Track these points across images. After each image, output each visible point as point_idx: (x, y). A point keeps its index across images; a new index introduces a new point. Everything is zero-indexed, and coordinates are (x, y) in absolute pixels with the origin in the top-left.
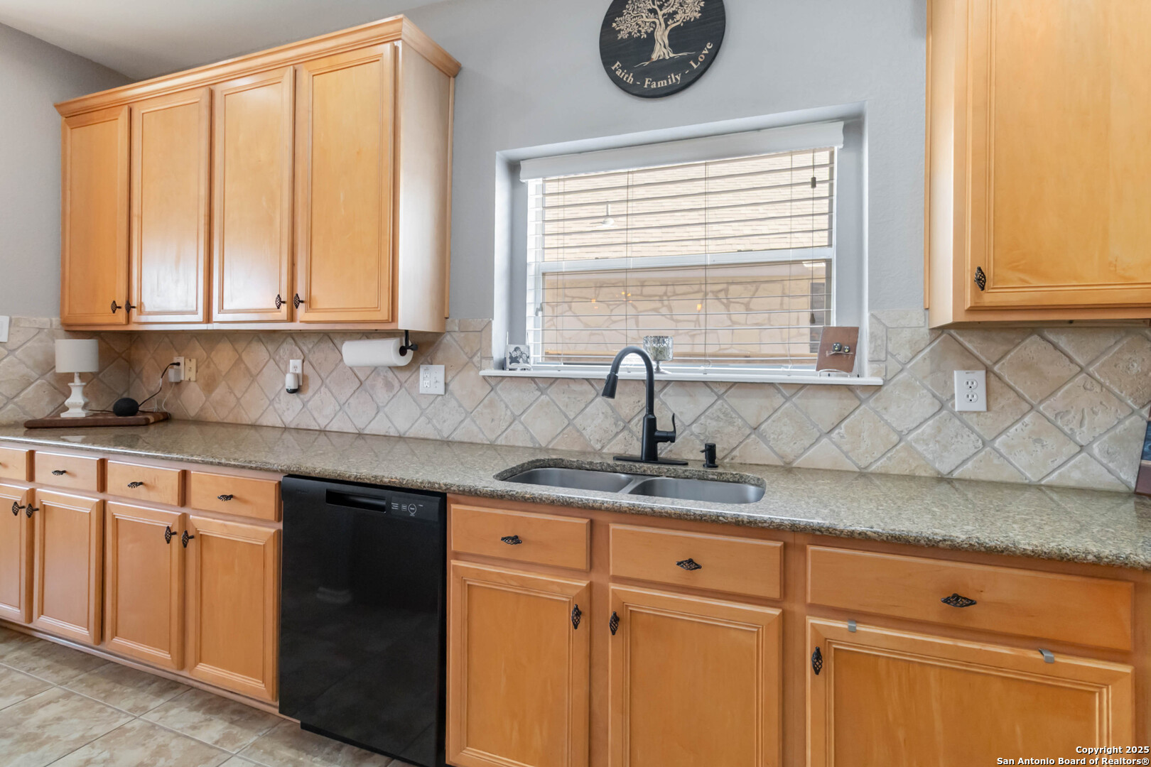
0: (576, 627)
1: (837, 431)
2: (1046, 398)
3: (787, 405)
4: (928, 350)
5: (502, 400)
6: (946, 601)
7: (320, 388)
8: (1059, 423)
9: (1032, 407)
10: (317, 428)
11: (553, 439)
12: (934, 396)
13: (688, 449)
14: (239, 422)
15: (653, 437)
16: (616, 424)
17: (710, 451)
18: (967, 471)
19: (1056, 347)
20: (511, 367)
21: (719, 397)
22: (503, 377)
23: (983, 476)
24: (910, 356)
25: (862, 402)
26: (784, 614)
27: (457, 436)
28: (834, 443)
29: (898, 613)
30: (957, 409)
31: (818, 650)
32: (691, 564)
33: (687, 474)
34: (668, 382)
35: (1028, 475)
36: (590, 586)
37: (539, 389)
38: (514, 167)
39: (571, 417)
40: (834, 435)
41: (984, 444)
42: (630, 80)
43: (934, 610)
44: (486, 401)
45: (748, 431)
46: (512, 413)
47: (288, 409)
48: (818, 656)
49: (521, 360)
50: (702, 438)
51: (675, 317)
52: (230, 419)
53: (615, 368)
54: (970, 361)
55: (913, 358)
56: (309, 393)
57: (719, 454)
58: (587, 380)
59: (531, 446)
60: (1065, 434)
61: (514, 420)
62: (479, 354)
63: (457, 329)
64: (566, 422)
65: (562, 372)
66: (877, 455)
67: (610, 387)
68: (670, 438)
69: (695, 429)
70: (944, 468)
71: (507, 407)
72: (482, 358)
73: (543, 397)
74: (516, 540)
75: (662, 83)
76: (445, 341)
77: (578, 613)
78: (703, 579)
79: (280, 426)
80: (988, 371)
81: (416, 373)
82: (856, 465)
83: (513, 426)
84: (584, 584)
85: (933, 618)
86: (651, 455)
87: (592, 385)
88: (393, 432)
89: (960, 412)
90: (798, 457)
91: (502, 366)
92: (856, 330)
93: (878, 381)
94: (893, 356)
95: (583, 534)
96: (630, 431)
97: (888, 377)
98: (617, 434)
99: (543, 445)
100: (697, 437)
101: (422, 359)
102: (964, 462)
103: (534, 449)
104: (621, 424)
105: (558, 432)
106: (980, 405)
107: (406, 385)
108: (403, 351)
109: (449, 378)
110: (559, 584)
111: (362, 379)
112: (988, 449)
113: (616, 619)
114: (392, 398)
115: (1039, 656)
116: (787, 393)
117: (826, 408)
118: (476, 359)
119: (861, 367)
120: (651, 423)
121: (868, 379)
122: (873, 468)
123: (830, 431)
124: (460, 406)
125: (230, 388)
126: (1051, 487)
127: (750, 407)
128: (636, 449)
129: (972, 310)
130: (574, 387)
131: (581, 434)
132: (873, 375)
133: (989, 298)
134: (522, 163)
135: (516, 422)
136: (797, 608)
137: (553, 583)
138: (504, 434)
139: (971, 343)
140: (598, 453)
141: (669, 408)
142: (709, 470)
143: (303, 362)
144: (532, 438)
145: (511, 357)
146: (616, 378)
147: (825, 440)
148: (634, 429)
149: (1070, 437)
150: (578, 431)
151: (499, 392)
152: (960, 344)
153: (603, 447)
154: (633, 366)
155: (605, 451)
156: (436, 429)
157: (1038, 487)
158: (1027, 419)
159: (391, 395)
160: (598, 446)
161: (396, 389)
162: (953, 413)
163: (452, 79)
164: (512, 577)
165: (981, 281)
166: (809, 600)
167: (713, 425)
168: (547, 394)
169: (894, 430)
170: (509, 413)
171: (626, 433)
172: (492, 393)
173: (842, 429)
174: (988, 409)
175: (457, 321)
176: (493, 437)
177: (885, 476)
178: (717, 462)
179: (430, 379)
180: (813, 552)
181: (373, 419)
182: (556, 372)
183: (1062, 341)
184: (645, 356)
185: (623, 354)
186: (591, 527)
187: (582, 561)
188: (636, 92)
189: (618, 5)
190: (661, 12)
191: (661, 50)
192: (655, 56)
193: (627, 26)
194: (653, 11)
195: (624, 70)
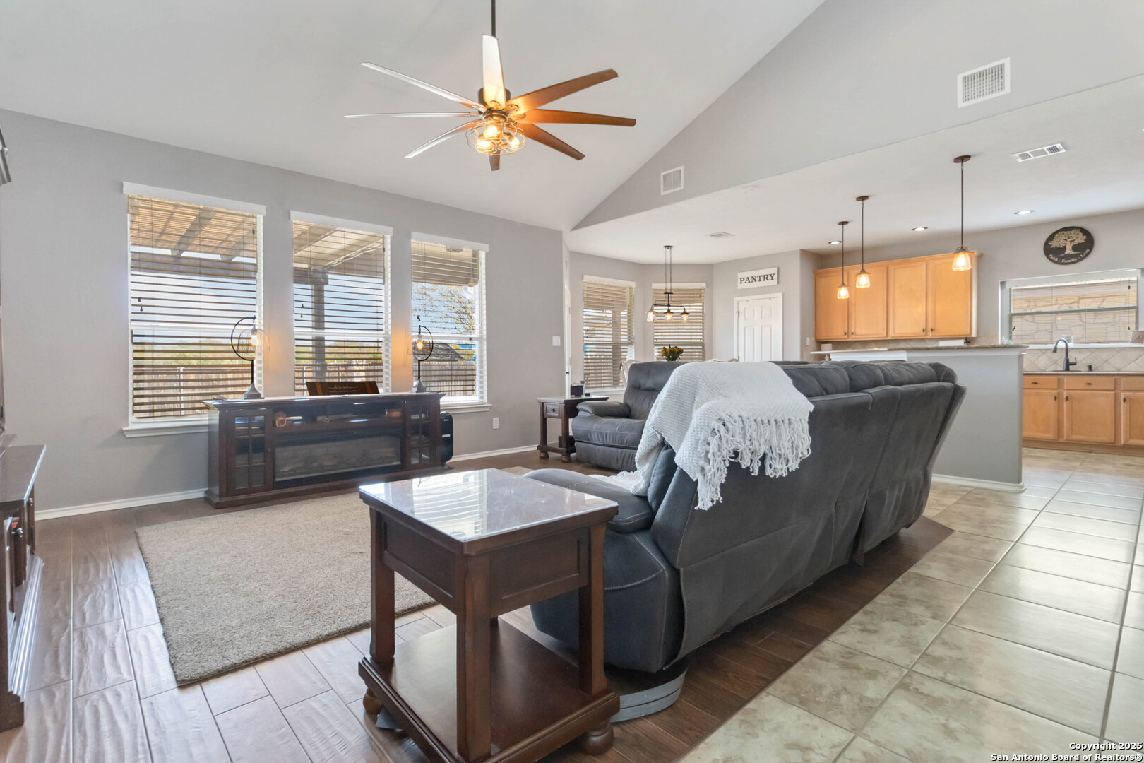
0: (1055, 401)
3: (1119, 353)
13: (1081, 367)
15: (1068, 365)
16: (1051, 362)
17: (1090, 367)
21: (1093, 352)
31: (1124, 398)
34: (1072, 349)
36: (1058, 392)
45: (1103, 361)
50: (1085, 364)
53: (1056, 345)
57: (1093, 368)
58: (1040, 349)
67: (1055, 350)
68: (1075, 364)
69: (1083, 361)
74: (1035, 383)
75: (1069, 261)
77: (1055, 398)
78: (1093, 387)
86: (1067, 369)
95: (1056, 381)
100: (1083, 364)
104: (1054, 361)
110: (1048, 392)
113: (1067, 398)
116: (1119, 350)
120: (1067, 360)
123: (1135, 361)
134: (1005, 282)
136: (1119, 391)
137: (1046, 392)
141: (1073, 356)
146: (1057, 348)
153: (1052, 369)
154: (1061, 345)
160: (1044, 369)
164: (1033, 392)
167: (1090, 360)
171: (1058, 364)
175: (985, 333)
184: (1065, 342)
185: (1059, 341)
186: (1059, 379)
187: (1056, 386)
188: (1059, 263)
189: (1052, 237)
190: (1068, 240)
191: (1069, 251)
192: (1066, 253)
193: (1054, 244)
194: (1065, 240)
195: (1053, 256)
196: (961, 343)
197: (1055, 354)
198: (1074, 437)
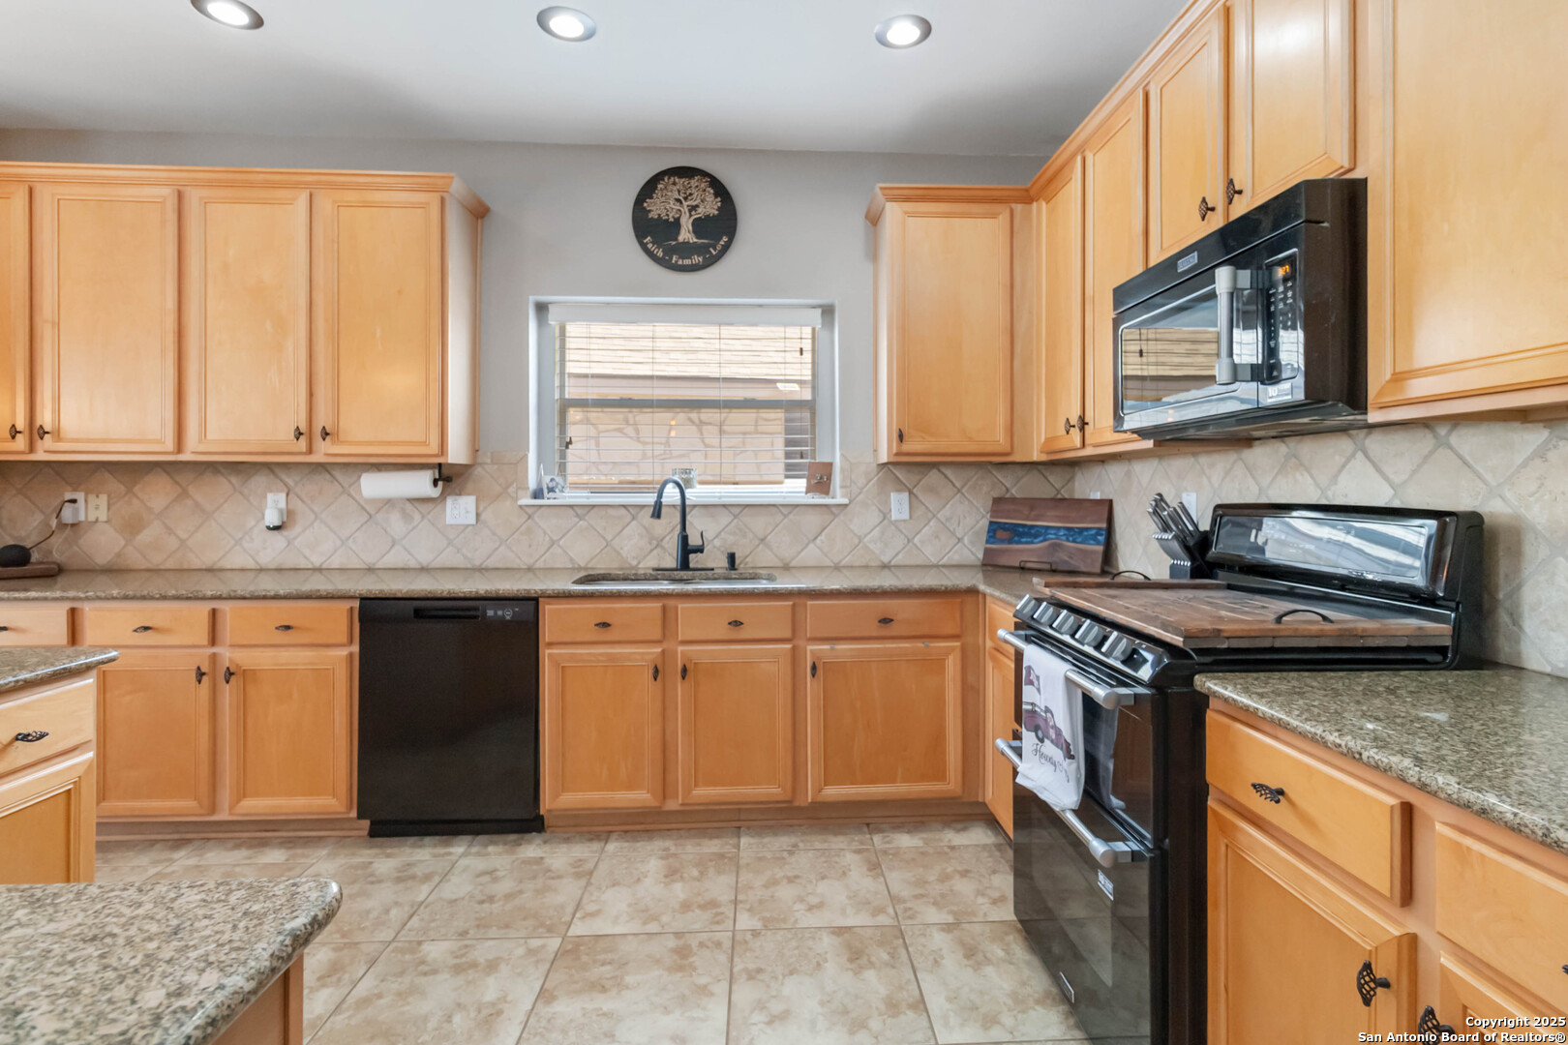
0: (655, 680)
1: (819, 538)
2: (941, 510)
3: (786, 520)
4: (875, 479)
5: (540, 527)
6: (880, 622)
7: (312, 523)
8: (948, 525)
9: (934, 516)
10: (310, 566)
11: (592, 559)
12: (880, 510)
13: (713, 558)
14: (185, 567)
15: (686, 550)
16: (650, 543)
17: (732, 558)
18: (899, 560)
19: (946, 476)
20: (548, 496)
21: (735, 517)
22: (541, 506)
23: (907, 563)
24: (865, 482)
25: (835, 516)
26: (794, 649)
27: (490, 563)
28: (818, 547)
29: (856, 634)
30: (893, 518)
31: (814, 663)
32: (737, 624)
33: (716, 576)
34: (695, 506)
35: (933, 560)
36: (663, 652)
37: (577, 516)
38: (541, 308)
39: (609, 540)
40: (818, 541)
41: (909, 541)
42: (660, 254)
43: (874, 629)
44: (523, 528)
45: (757, 542)
46: (550, 538)
47: (265, 548)
48: (814, 668)
49: (557, 490)
50: (722, 549)
51: (642, 439)
52: (170, 564)
53: (660, 496)
54: (901, 486)
55: (867, 484)
56: (298, 529)
57: (737, 561)
58: (624, 506)
59: (570, 566)
60: (950, 530)
61: (552, 545)
62: (515, 485)
63: (489, 461)
64: (604, 544)
65: (591, 500)
66: (846, 554)
67: (657, 511)
68: (700, 550)
69: (717, 543)
70: (886, 559)
71: (545, 533)
72: (518, 488)
73: (581, 522)
74: (605, 625)
75: (687, 262)
76: (476, 472)
77: (656, 671)
78: (745, 633)
79: (253, 567)
80: (911, 493)
81: (440, 506)
82: (832, 561)
83: (551, 550)
84: (659, 650)
85: (875, 634)
86: (685, 565)
87: (629, 511)
88: (413, 564)
89: (896, 521)
90: (792, 560)
91: (538, 494)
92: (830, 465)
93: (845, 501)
94: (855, 483)
95: (659, 614)
96: (663, 548)
97: (853, 497)
98: (652, 551)
99: (583, 565)
100: (719, 549)
101: (449, 490)
102: (897, 554)
103: (573, 569)
104: (655, 542)
105: (597, 552)
106: (906, 516)
107: (429, 517)
108: (435, 483)
109: (481, 508)
110: (639, 653)
111: (372, 512)
112: (911, 544)
113: (685, 670)
114: (411, 531)
115: (922, 645)
116: (785, 511)
117: (813, 520)
118: (511, 490)
119: (835, 491)
120: (684, 539)
121: (840, 500)
122: (843, 563)
123: (816, 538)
124: (494, 534)
125: (167, 527)
126: (944, 566)
127: (759, 524)
128: (671, 561)
129: (897, 454)
130: (611, 511)
131: (619, 553)
132: (843, 496)
133: (907, 447)
134: (550, 306)
135: (555, 546)
136: (801, 643)
137: (634, 653)
138: (543, 558)
139: (900, 474)
140: (636, 568)
141: (697, 526)
142: (733, 572)
143: (287, 495)
144: (571, 560)
145: (548, 488)
146: (661, 503)
147: (811, 546)
148: (666, 546)
149: (953, 534)
150: (615, 550)
151: (537, 519)
152: (895, 475)
153: (639, 563)
154: (671, 494)
155: (640, 566)
156: (465, 557)
157: (937, 566)
158: (931, 523)
159: (411, 528)
160: (634, 563)
161: (415, 523)
162: (891, 522)
163: (479, 221)
164: (601, 654)
165: (901, 437)
166: (808, 635)
167: (731, 539)
168: (585, 520)
169: (855, 535)
170: (547, 538)
171: (659, 549)
172: (529, 521)
173: (822, 537)
174: (911, 517)
175: (489, 454)
176: (532, 561)
177: (851, 567)
178: (736, 567)
179: (460, 509)
180: (811, 605)
181: (388, 552)
182: (585, 500)
183: (949, 472)
184: (678, 484)
185: (665, 484)
186: (664, 609)
187: (657, 634)
188: (664, 263)
189: (649, 189)
190: (685, 204)
191: (686, 235)
192: (681, 238)
193: (656, 208)
194: (678, 200)
195: (653, 243)
196: (421, 484)
197: (657, 521)
198: (703, 793)
